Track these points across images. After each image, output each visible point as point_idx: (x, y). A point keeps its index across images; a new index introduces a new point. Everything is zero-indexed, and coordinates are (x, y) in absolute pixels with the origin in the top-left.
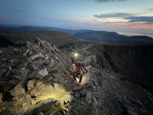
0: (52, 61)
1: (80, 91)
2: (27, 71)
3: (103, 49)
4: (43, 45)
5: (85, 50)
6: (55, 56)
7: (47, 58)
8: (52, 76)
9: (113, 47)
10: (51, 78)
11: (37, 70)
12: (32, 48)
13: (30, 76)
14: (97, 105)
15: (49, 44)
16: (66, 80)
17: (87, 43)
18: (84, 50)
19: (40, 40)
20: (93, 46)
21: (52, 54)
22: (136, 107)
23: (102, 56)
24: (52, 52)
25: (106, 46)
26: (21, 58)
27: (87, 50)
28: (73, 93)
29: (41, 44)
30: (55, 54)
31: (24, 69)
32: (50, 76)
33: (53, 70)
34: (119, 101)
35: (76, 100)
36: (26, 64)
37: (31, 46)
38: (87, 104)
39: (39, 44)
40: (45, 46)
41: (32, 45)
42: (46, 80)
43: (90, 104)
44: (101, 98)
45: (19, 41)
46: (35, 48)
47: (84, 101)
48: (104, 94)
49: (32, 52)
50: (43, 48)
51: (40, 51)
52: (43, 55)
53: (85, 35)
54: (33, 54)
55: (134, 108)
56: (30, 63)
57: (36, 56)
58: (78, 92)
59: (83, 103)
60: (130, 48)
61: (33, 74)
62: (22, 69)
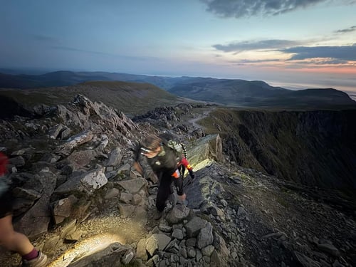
0: (119, 150)
1: (185, 221)
2: (57, 175)
3: (237, 120)
4: (98, 113)
5: (196, 122)
6: (125, 138)
7: (106, 143)
8: (117, 186)
9: (260, 115)
10: (115, 191)
11: (81, 174)
12: (70, 121)
13: (62, 189)
14: (227, 258)
15: (111, 111)
16: (150, 194)
17: (199, 107)
18: (194, 124)
19: (91, 103)
20: (215, 114)
21: (118, 133)
22: (324, 259)
23: (235, 134)
24: (119, 129)
25: (242, 114)
26: (42, 146)
27: (199, 123)
28: (169, 228)
29: (92, 112)
30: (124, 134)
31: (47, 171)
32: (111, 188)
33: (119, 172)
34: (282, 246)
35: (176, 246)
36: (54, 160)
37: (68, 116)
38: (203, 256)
39: (87, 111)
40: (101, 116)
41: (70, 113)
42: (103, 196)
43: (210, 257)
44: (237, 240)
45: (40, 106)
46: (77, 121)
47: (196, 247)
48: (243, 229)
49: (69, 131)
50: (97, 119)
51: (90, 128)
52: (96, 138)
53: (195, 89)
54: (72, 134)
55: (319, 261)
56: (63, 157)
57: (79, 139)
58: (181, 225)
59: (192, 253)
60: (299, 117)
61: (69, 182)
62: (44, 171)
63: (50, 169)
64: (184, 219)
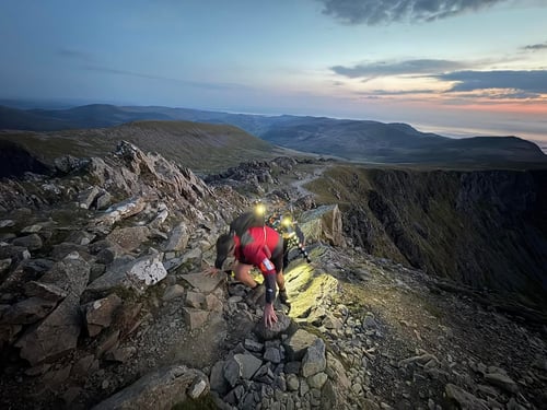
0: (184, 226)
1: (284, 336)
2: (90, 264)
3: (367, 184)
4: (153, 170)
5: (303, 186)
6: (193, 209)
7: (164, 216)
8: (181, 282)
9: (401, 175)
10: (178, 289)
11: (128, 262)
12: (111, 181)
13: (98, 285)
14: (347, 392)
15: (172, 168)
16: (231, 295)
17: (308, 162)
18: (299, 189)
19: (142, 154)
20: (333, 173)
21: (182, 201)
22: (493, 397)
23: (363, 206)
24: (184, 194)
25: (375, 175)
26: (68, 219)
27: (308, 187)
28: (259, 346)
29: (144, 167)
30: (193, 202)
31: (76, 257)
32: (172, 284)
33: (184, 261)
34: (430, 376)
35: (270, 372)
36: (86, 241)
37: (106, 174)
38: (310, 388)
39: (136, 166)
40: (158, 175)
41: (110, 169)
42: (159, 297)
43: (321, 390)
44: (362, 365)
45: (64, 159)
46: (121, 182)
47: (299, 375)
48: (372, 350)
49: (108, 196)
50: (151, 180)
51: (141, 193)
52: (149, 207)
53: (302, 134)
54: (113, 202)
55: (486, 399)
56: (100, 236)
57: (124, 210)
58: (277, 342)
59: (294, 382)
60: (462, 179)
61: (109, 274)
62: (72, 257)
63: (81, 255)
64: (282, 332)
